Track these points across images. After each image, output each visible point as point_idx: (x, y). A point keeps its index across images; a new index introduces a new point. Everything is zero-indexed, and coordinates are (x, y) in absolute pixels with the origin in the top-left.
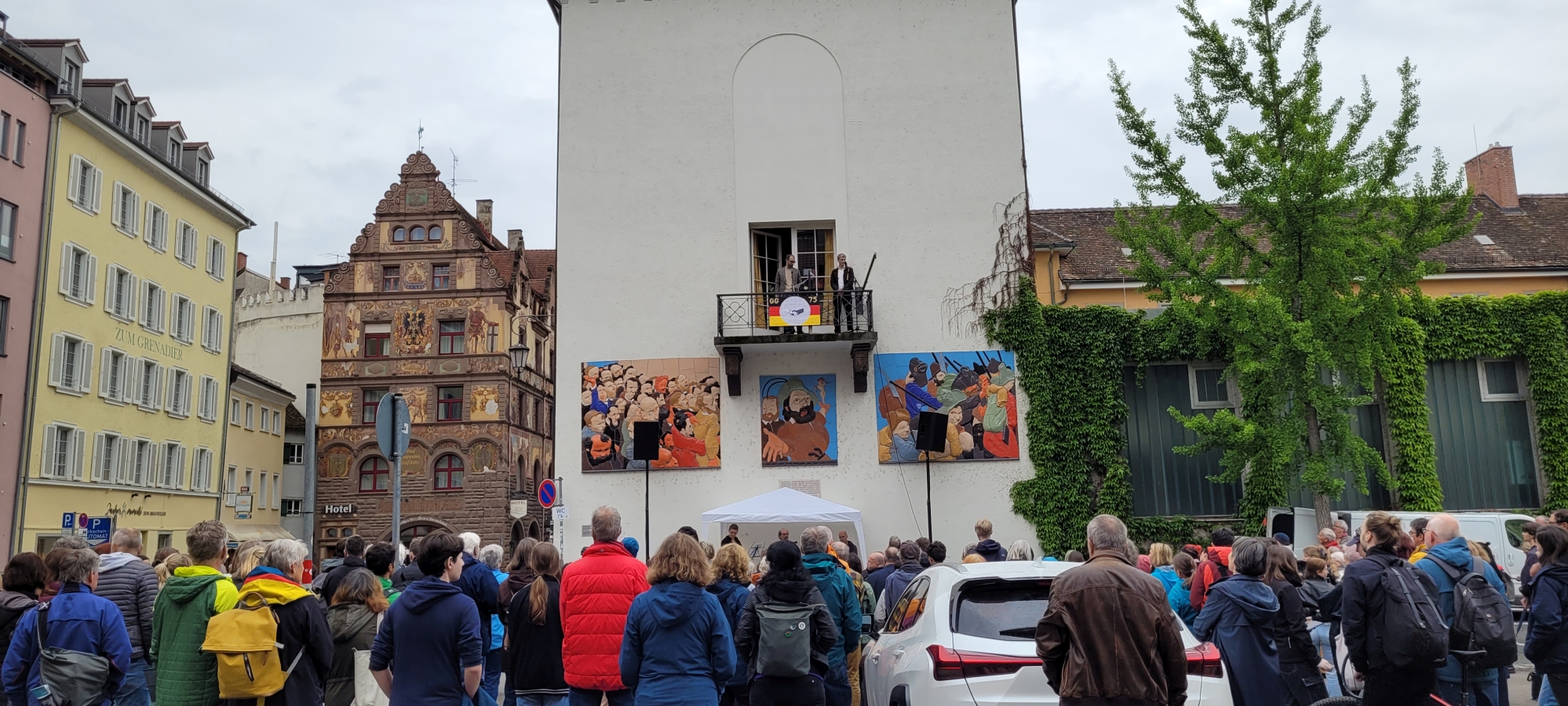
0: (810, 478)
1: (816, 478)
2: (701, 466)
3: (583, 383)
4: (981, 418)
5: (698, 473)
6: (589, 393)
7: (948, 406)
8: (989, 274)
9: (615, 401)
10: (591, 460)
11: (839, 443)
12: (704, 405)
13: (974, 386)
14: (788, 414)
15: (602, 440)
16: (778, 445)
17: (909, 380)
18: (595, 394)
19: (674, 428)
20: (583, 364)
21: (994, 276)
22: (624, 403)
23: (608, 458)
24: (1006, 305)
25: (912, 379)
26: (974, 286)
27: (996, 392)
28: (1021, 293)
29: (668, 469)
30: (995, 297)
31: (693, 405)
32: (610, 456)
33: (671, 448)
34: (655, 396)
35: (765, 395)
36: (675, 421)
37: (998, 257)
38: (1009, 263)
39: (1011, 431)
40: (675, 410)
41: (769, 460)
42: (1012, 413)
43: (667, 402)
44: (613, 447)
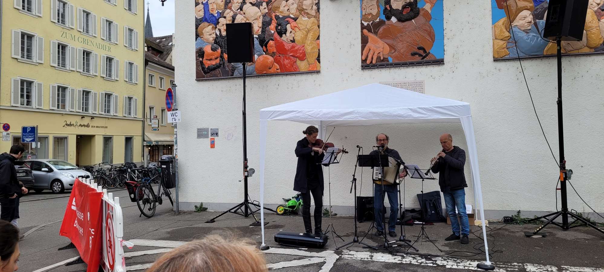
0: (412, 80)
1: (419, 79)
5: (299, 78)
9: (224, 12)
10: (203, 68)
11: (446, 41)
15: (212, 49)
18: (206, 7)
19: (276, 35)
22: (232, 14)
23: (217, 67)
29: (271, 75)
33: (273, 55)
34: (258, 4)
36: (276, 28)
40: (277, 17)
41: (368, 62)
43: (269, 10)
44: (222, 57)
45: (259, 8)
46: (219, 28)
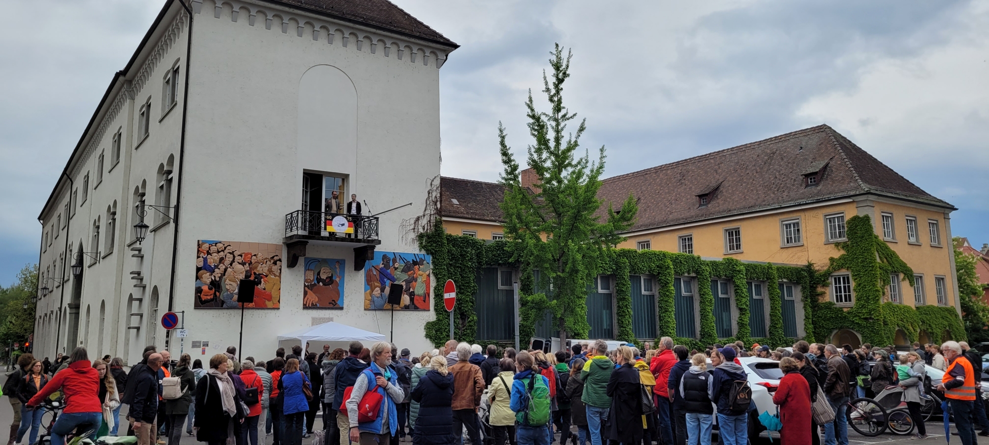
0: (328, 316)
1: (331, 316)
2: (269, 307)
3: (198, 253)
4: (414, 289)
5: (266, 311)
6: (201, 259)
7: (399, 281)
8: (422, 214)
9: (218, 265)
10: (200, 301)
11: (344, 298)
12: (272, 271)
13: (412, 272)
14: (319, 280)
15: (209, 289)
16: (313, 298)
17: (381, 266)
18: (205, 260)
20: (198, 241)
21: (424, 216)
22: (224, 267)
23: (212, 300)
24: (429, 231)
25: (383, 266)
26: (415, 219)
27: (422, 275)
28: (436, 226)
30: (424, 226)
31: (266, 271)
32: (214, 298)
34: (243, 264)
35: (307, 269)
36: (254, 280)
37: (426, 206)
38: (431, 210)
39: (427, 296)
40: (255, 273)
41: (307, 305)
42: (428, 287)
43: (250, 268)
44: (215, 294)
45: (244, 266)
46: (215, 275)
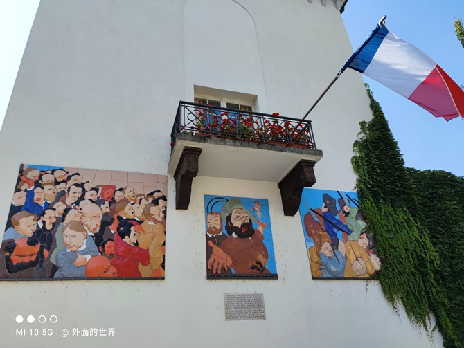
0: (253, 292)
1: (259, 292)
3: (18, 184)
9: (53, 204)
10: (9, 266)
11: (276, 258)
14: (231, 229)
18: (30, 195)
19: (116, 237)
20: (22, 166)
22: (65, 207)
33: (111, 257)
34: (99, 202)
35: (209, 211)
36: (118, 229)
40: (120, 218)
41: (213, 272)
43: (112, 210)
44: (41, 252)
45: (100, 206)
46: (44, 220)
